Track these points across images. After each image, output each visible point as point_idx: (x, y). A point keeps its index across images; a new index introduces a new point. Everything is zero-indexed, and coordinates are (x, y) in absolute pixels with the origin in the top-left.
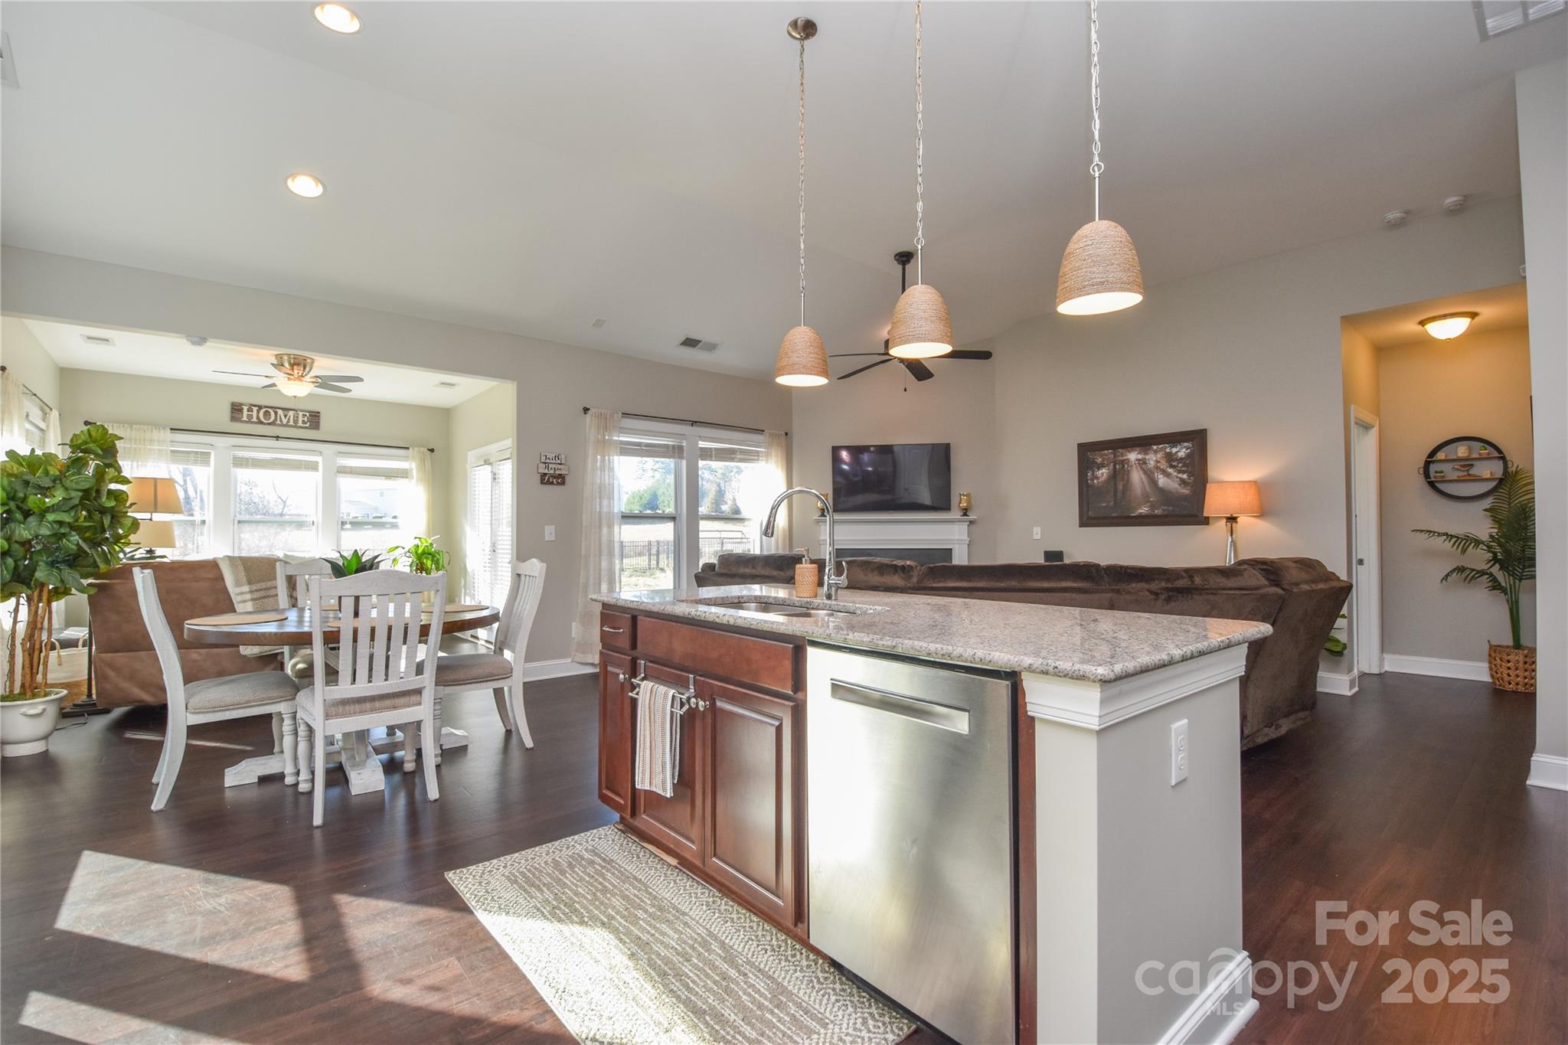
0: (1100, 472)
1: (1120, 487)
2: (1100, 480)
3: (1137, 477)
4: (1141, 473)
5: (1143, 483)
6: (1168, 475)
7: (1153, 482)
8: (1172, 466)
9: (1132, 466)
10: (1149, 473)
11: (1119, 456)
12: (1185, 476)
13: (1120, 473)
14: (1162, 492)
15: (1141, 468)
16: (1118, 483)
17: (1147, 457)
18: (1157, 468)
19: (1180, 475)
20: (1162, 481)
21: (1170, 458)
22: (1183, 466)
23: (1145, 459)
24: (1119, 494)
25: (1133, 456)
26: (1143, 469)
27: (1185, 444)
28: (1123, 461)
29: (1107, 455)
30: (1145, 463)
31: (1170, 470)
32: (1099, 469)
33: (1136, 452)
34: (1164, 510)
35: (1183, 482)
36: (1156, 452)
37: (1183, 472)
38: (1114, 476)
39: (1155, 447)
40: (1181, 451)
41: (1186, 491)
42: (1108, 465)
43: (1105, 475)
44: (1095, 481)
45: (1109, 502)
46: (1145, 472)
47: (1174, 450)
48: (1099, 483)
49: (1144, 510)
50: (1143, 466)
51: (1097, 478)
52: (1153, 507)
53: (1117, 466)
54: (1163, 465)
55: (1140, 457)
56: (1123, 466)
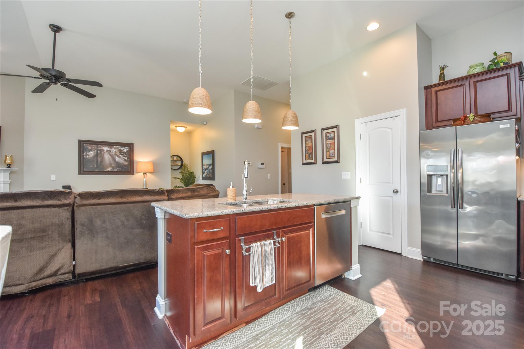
0: (90, 153)
1: (99, 160)
2: (90, 156)
3: (107, 157)
4: (109, 155)
5: (109, 159)
6: (120, 157)
7: (114, 160)
8: (121, 154)
9: (105, 152)
10: (112, 155)
11: (99, 148)
12: (126, 158)
13: (99, 154)
14: (117, 163)
15: (109, 153)
16: (98, 158)
17: (112, 150)
18: (116, 154)
19: (124, 158)
20: (117, 159)
21: (120, 151)
22: (125, 155)
23: (111, 150)
24: (99, 163)
25: (105, 149)
26: (110, 154)
27: (126, 147)
28: (101, 150)
29: (93, 147)
30: (110, 152)
31: (121, 156)
32: (89, 151)
33: (107, 147)
34: (118, 169)
35: (125, 160)
36: (115, 148)
37: (126, 157)
38: (97, 155)
39: (115, 147)
40: (125, 149)
41: (126, 163)
42: (94, 151)
43: (92, 154)
44: (88, 156)
45: (94, 165)
46: (111, 155)
47: (122, 149)
48: (89, 157)
49: (110, 169)
50: (110, 153)
51: (89, 155)
52: (113, 168)
53: (98, 152)
54: (118, 153)
55: (108, 149)
56: (101, 152)
